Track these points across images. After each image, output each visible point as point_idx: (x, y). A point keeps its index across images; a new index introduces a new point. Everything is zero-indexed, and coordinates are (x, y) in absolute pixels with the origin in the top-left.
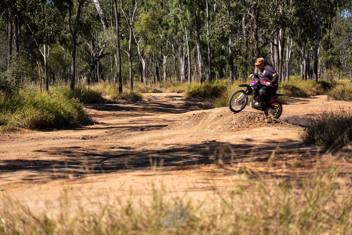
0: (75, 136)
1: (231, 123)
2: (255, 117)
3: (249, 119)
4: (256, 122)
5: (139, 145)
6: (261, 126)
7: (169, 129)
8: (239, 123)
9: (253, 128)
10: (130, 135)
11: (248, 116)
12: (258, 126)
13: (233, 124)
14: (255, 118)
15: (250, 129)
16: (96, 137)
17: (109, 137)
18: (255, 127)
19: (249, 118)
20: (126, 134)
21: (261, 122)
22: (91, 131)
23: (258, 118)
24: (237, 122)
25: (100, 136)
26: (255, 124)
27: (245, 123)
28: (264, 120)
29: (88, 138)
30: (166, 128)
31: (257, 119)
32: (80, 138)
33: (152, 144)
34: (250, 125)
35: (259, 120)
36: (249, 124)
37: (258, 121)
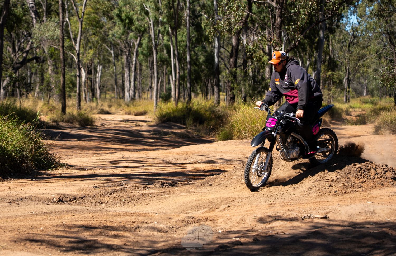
0: (45, 196)
1: (327, 178)
2: (369, 167)
3: (359, 172)
4: (372, 177)
5: (183, 221)
6: (382, 185)
7: (211, 185)
8: (342, 179)
9: (369, 189)
10: (145, 195)
11: (357, 166)
12: (379, 185)
13: (332, 181)
14: (369, 170)
15: (366, 190)
16: (82, 198)
17: (107, 199)
18: (373, 186)
19: (359, 169)
20: (137, 193)
21: (381, 177)
22: (62, 182)
23: (375, 169)
24: (338, 176)
25: (90, 196)
26: (371, 181)
27: (353, 178)
28: (385, 174)
29: (68, 199)
30: (205, 183)
31: (372, 172)
32: (55, 200)
33: (206, 219)
34: (363, 182)
35: (377, 174)
36: (361, 180)
37: (376, 176)
